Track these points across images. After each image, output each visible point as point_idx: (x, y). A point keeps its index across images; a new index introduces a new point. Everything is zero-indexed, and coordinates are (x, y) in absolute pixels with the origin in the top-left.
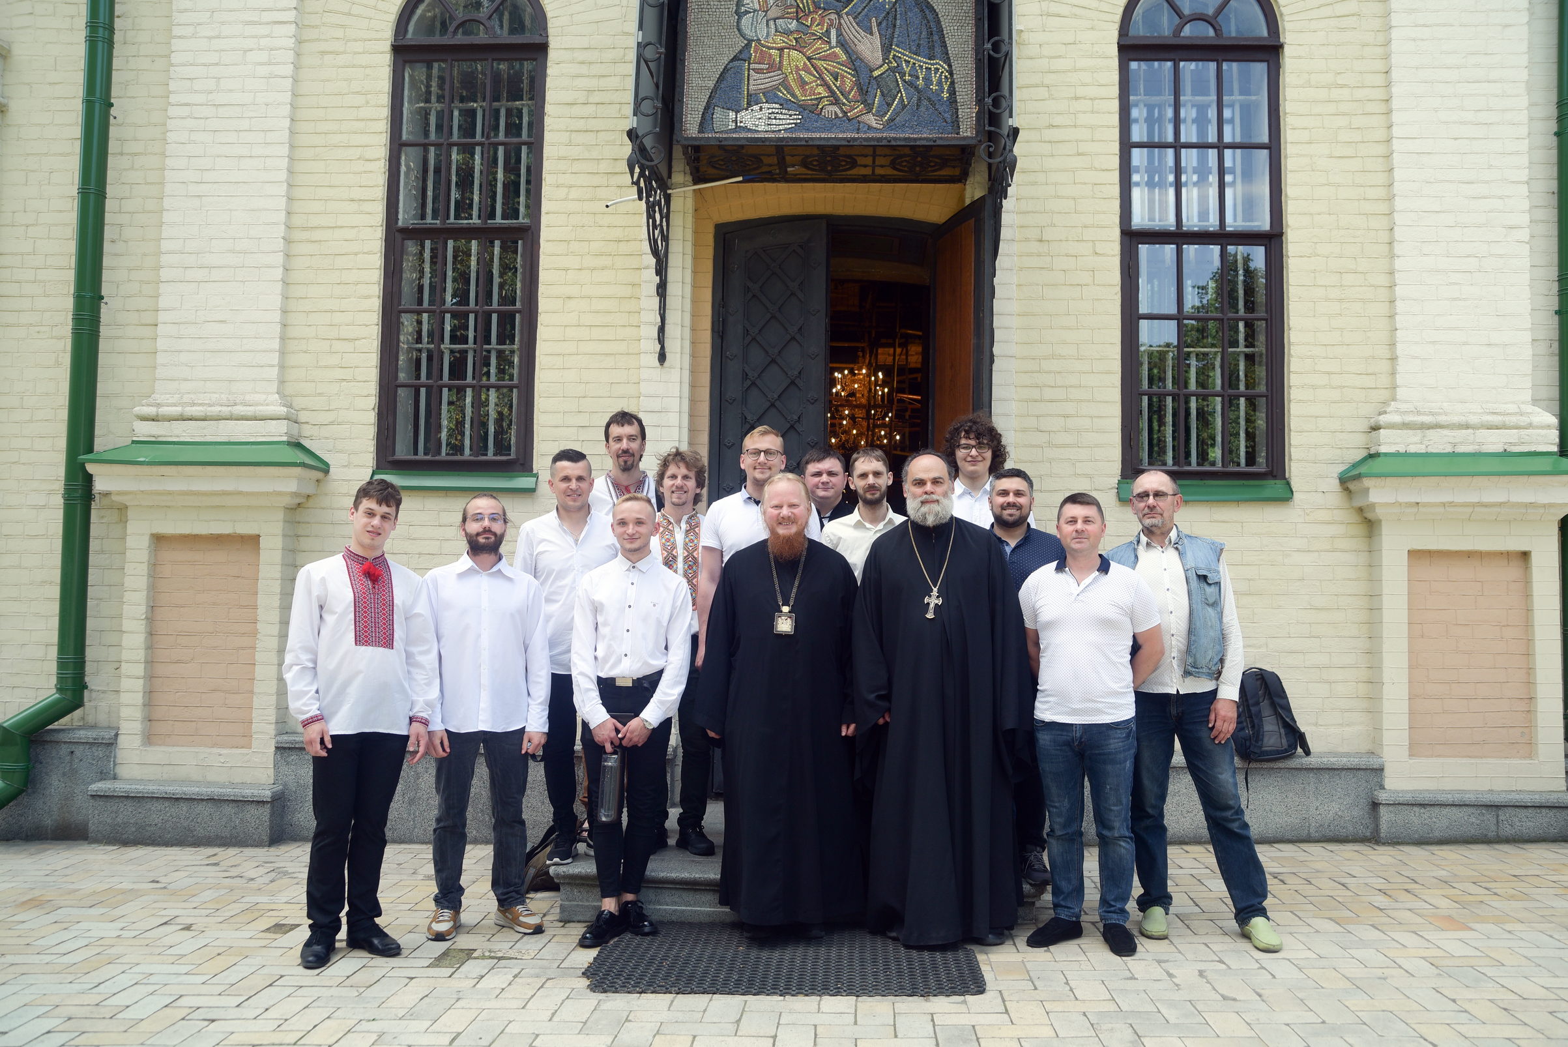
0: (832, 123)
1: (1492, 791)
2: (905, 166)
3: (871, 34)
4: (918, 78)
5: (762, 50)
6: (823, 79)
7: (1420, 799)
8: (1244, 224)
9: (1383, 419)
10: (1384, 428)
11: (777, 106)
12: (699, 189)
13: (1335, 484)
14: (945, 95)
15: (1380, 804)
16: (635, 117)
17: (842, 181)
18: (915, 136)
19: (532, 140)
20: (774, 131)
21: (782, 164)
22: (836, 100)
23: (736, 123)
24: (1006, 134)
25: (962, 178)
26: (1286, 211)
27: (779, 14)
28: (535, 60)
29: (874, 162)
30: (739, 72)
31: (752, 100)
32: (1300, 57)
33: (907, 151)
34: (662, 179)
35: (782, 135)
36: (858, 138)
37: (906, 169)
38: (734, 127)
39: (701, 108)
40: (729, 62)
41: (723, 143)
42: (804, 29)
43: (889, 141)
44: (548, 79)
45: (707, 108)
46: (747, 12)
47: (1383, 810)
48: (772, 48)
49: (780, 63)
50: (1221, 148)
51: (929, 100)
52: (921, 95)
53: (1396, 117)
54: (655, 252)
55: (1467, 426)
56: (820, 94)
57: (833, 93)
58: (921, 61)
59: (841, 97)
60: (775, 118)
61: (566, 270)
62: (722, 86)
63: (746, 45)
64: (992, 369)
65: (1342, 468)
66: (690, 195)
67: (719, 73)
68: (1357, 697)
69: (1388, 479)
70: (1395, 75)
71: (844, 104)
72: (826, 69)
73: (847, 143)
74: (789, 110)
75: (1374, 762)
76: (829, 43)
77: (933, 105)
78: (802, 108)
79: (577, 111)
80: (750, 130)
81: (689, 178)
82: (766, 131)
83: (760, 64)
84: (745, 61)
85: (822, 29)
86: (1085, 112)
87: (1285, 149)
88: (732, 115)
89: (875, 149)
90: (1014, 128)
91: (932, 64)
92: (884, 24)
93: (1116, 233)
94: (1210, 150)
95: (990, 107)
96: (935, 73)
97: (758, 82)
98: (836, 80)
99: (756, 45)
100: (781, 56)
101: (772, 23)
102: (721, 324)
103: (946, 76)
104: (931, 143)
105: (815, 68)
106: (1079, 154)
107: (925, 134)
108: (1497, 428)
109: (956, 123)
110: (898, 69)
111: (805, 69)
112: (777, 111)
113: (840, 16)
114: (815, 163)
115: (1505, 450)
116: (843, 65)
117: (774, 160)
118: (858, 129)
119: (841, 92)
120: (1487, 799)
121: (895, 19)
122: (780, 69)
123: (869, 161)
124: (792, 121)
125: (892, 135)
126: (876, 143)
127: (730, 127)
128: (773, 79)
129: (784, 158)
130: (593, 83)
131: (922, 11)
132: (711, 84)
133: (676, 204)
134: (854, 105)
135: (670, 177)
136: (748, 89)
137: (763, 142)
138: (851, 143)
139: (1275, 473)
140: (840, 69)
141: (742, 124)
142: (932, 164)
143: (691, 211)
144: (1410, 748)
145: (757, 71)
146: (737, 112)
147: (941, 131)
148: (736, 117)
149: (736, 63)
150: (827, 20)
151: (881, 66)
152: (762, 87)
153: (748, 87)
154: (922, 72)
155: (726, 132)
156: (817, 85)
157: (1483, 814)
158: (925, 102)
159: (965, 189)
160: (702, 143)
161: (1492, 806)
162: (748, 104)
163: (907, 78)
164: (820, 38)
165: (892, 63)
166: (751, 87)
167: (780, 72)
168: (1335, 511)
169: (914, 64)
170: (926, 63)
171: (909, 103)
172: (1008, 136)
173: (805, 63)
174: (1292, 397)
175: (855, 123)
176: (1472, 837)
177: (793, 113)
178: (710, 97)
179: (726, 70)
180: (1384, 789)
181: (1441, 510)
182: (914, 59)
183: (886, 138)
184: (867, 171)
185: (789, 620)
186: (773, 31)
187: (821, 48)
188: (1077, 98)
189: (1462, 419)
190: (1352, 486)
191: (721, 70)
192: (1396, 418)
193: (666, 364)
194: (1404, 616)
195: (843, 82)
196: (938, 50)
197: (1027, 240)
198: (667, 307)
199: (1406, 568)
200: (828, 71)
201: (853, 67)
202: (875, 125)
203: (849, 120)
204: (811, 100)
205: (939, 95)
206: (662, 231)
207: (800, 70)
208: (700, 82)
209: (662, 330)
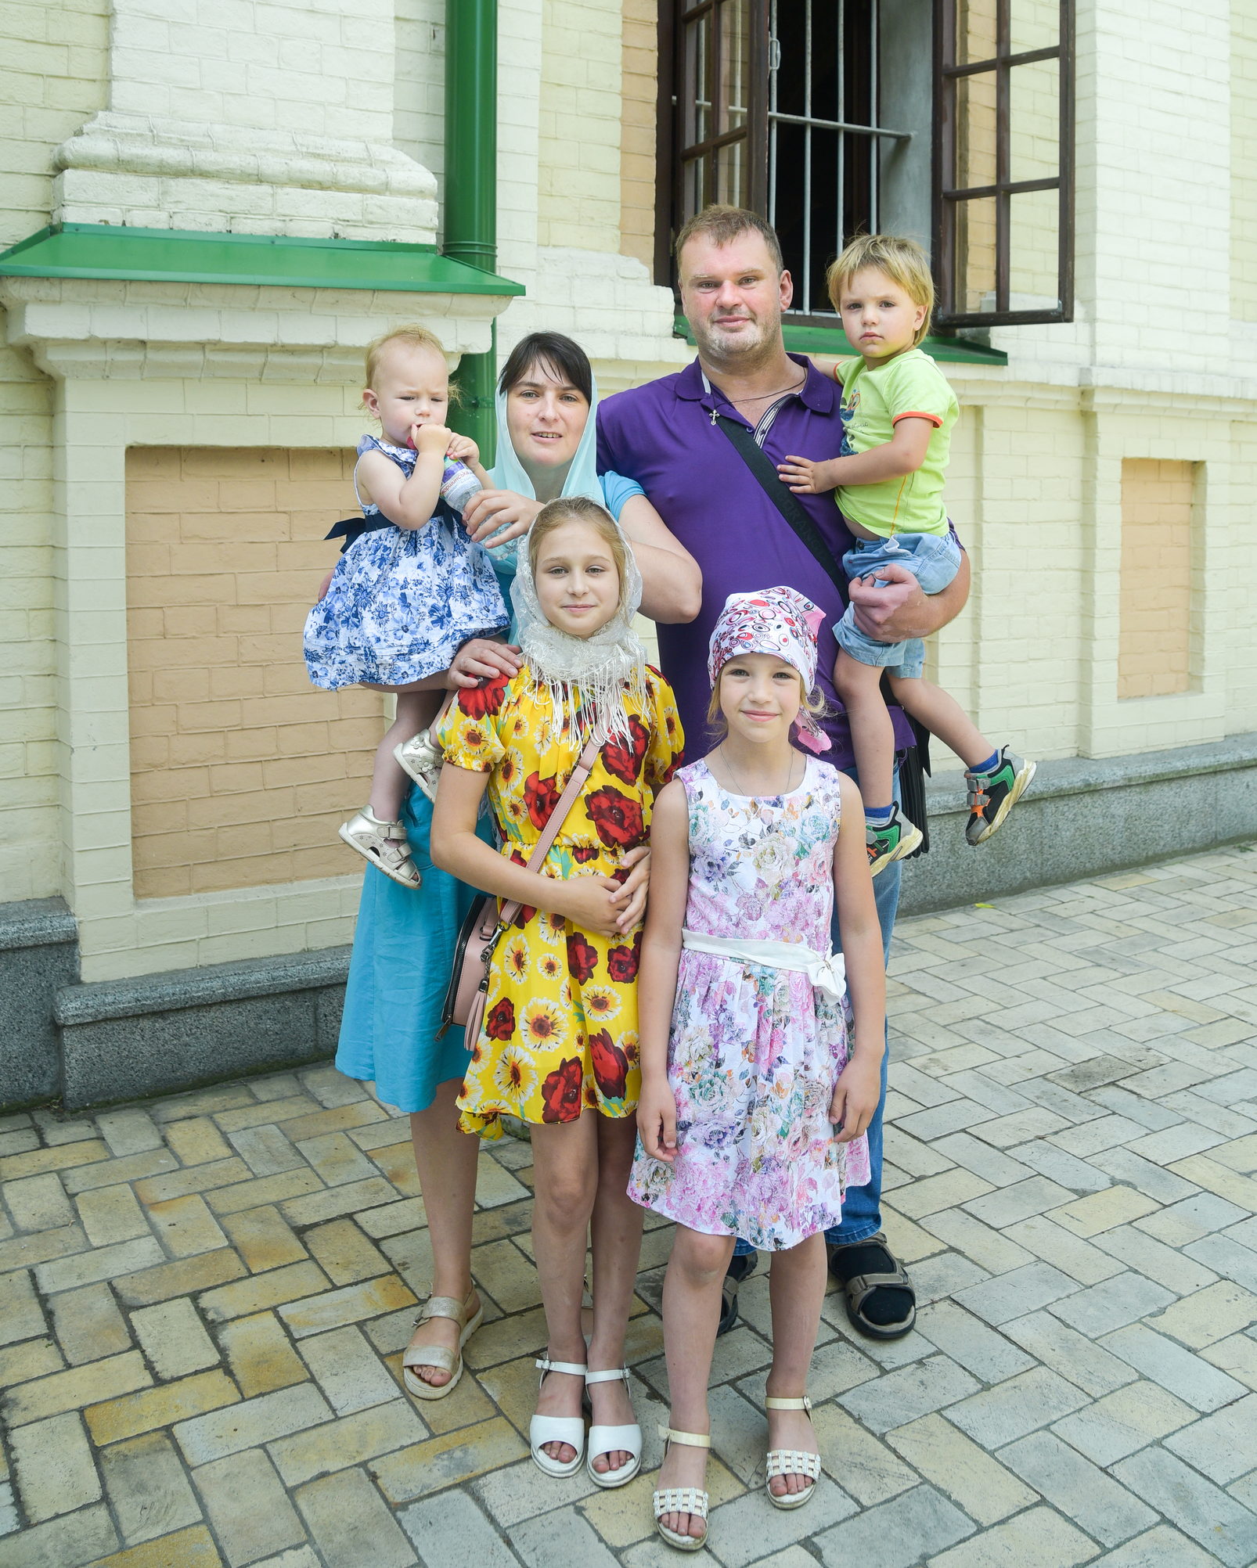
1: (309, 951)
7: (151, 998)
9: (75, 147)
10: (75, 167)
15: (64, 1026)
47: (69, 1039)
55: (259, 179)
68: (27, 776)
75: (54, 927)
108: (322, 186)
115: (336, 236)
120: (296, 974)
144: (135, 887)
157: (287, 1010)
161: (302, 991)
176: (264, 1061)
180: (79, 983)
189: (248, 163)
192: (102, 148)
194: (116, 596)
199: (121, 489)
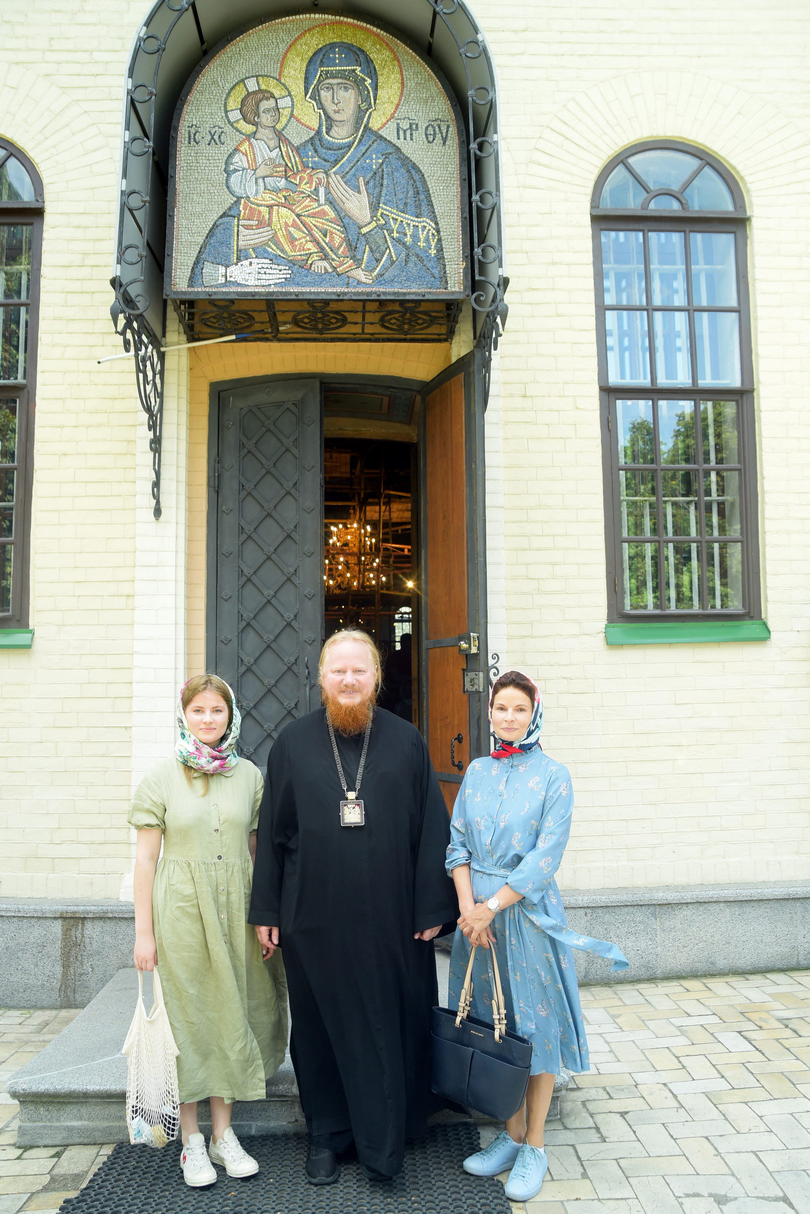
0: (321, 278)
2: (394, 324)
3: (359, 192)
4: (405, 235)
5: (251, 207)
6: (312, 235)
8: (713, 382)
11: (267, 261)
12: (194, 348)
14: (433, 252)
16: (119, 266)
17: (332, 340)
18: (404, 291)
19: (29, 301)
20: (263, 286)
21: (274, 323)
22: (325, 256)
23: (226, 278)
24: (496, 283)
25: (448, 336)
26: (757, 369)
27: (268, 173)
28: (31, 224)
29: (364, 319)
30: (228, 228)
31: (242, 255)
32: (766, 229)
33: (397, 307)
34: (155, 336)
35: (272, 289)
36: (348, 293)
37: (394, 327)
38: (223, 282)
39: (191, 264)
40: (219, 218)
41: (212, 297)
42: (293, 187)
43: (379, 296)
44: (44, 243)
45: (196, 263)
46: (236, 170)
48: (261, 205)
49: (269, 219)
50: (691, 312)
51: (417, 256)
52: (410, 252)
54: (148, 409)
56: (309, 249)
57: (322, 249)
58: (408, 219)
59: (330, 252)
60: (265, 273)
61: (62, 427)
62: (212, 241)
63: (235, 202)
64: (485, 520)
66: (185, 353)
67: (209, 229)
71: (333, 260)
72: (315, 226)
73: (337, 298)
74: (279, 265)
76: (318, 201)
77: (421, 260)
78: (292, 263)
79: (73, 273)
80: (239, 285)
81: (184, 338)
82: (256, 286)
83: (249, 220)
84: (234, 217)
85: (310, 187)
86: (562, 277)
87: (754, 312)
88: (222, 270)
89: (364, 304)
90: (504, 278)
91: (419, 222)
92: (371, 184)
93: (595, 389)
94: (677, 314)
95: (480, 257)
96: (423, 231)
97: (247, 238)
98: (325, 236)
99: (245, 202)
100: (270, 213)
101: (260, 181)
102: (216, 479)
103: (433, 234)
104: (420, 298)
105: (304, 225)
106: (558, 316)
107: (413, 289)
109: (444, 278)
110: (385, 227)
111: (294, 225)
112: (266, 266)
113: (328, 175)
114: (306, 320)
116: (332, 222)
117: (265, 317)
118: (348, 284)
119: (330, 248)
121: (382, 179)
122: (269, 225)
123: (358, 318)
124: (282, 276)
125: (381, 290)
126: (365, 297)
127: (220, 282)
128: (263, 235)
129: (275, 315)
131: (408, 171)
132: (201, 240)
133: (170, 362)
134: (343, 260)
135: (164, 335)
136: (238, 245)
137: (253, 296)
138: (341, 298)
139: (752, 615)
140: (329, 226)
141: (232, 279)
142: (420, 321)
143: (185, 369)
145: (247, 227)
146: (227, 266)
147: (429, 286)
148: (226, 272)
149: (225, 219)
150: (315, 179)
151: (369, 224)
152: (252, 242)
153: (238, 242)
154: (409, 230)
155: (216, 286)
156: (307, 241)
158: (414, 258)
159: (450, 348)
160: (192, 297)
162: (237, 259)
163: (395, 235)
164: (309, 196)
165: (379, 220)
166: (241, 243)
167: (269, 228)
169: (402, 221)
170: (414, 221)
171: (397, 259)
172: (499, 285)
173: (294, 220)
174: (767, 542)
175: (344, 277)
177: (283, 268)
178: (199, 252)
179: (215, 226)
182: (401, 217)
183: (375, 293)
184: (357, 329)
185: (357, 808)
186: (262, 188)
187: (310, 206)
188: (554, 264)
191: (211, 226)
193: (162, 518)
195: (332, 239)
196: (424, 208)
197: (511, 396)
198: (162, 462)
200: (317, 228)
201: (342, 224)
202: (364, 280)
203: (339, 275)
204: (301, 255)
205: (426, 251)
206: (155, 384)
207: (289, 226)
208: (189, 238)
209: (156, 484)
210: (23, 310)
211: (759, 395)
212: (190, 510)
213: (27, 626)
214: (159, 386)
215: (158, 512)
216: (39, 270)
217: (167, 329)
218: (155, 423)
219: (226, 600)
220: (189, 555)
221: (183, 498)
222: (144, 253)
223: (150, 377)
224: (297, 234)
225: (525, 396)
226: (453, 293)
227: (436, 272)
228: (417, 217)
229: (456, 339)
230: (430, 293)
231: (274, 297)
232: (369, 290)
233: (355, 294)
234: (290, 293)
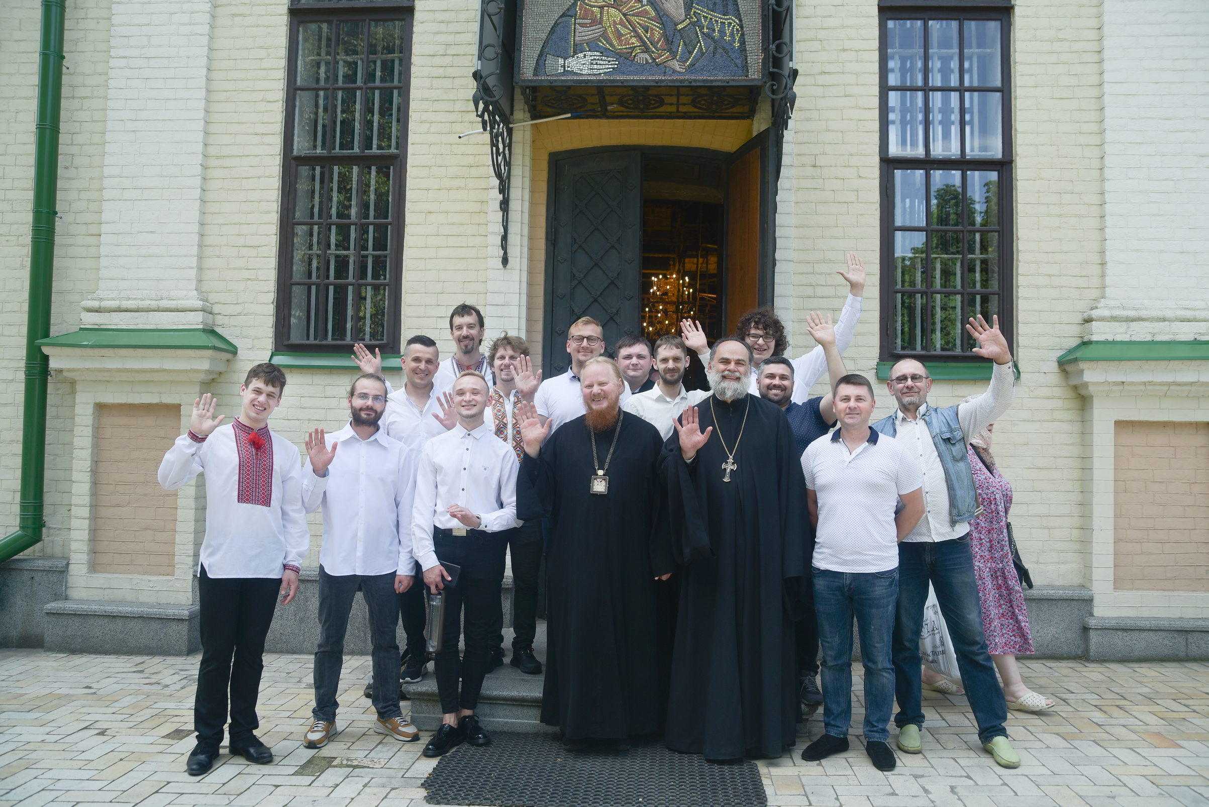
0: (643, 68)
1: (1182, 618)
2: (703, 105)
4: (714, 30)
5: (586, 8)
6: (636, 32)
7: (1123, 624)
8: (980, 153)
9: (1095, 314)
10: (1096, 321)
11: (598, 54)
12: (536, 124)
13: (1054, 366)
14: (737, 45)
15: (1090, 628)
16: (480, 61)
17: (652, 117)
18: (712, 78)
19: (401, 85)
20: (595, 75)
21: (603, 103)
22: (647, 49)
23: (565, 68)
24: (787, 75)
25: (750, 115)
26: (1016, 143)
28: (404, 20)
29: (678, 101)
30: (567, 26)
31: (578, 49)
32: (1028, 17)
33: (705, 92)
34: (505, 115)
35: (602, 77)
36: (665, 80)
37: (704, 107)
38: (562, 71)
39: (536, 56)
40: (559, 18)
41: (553, 84)
43: (690, 83)
44: (414, 36)
45: (540, 56)
47: (1092, 634)
48: (594, 6)
49: (600, 18)
50: (962, 91)
51: (724, 48)
52: (718, 45)
53: (1107, 65)
54: (499, 175)
55: (1164, 320)
56: (633, 43)
57: (644, 43)
58: (717, 17)
59: (651, 46)
60: (597, 64)
61: (428, 190)
62: (553, 37)
63: (573, 4)
64: (774, 271)
65: (1060, 353)
66: (528, 128)
67: (551, 27)
68: (1071, 540)
69: (1100, 363)
70: (1106, 30)
71: (653, 52)
72: (638, 23)
73: (655, 84)
74: (608, 57)
75: (1085, 594)
76: (641, 2)
77: (727, 52)
78: (618, 55)
79: (437, 61)
80: (576, 74)
81: (528, 115)
82: (589, 75)
83: (584, 19)
84: (572, 17)
86: (851, 62)
87: (1015, 91)
88: (561, 61)
89: (678, 89)
90: (794, 70)
91: (726, 19)
93: (876, 160)
94: (953, 93)
95: (774, 52)
96: (729, 27)
97: (583, 34)
98: (647, 32)
99: (581, 4)
100: (601, 13)
102: (553, 234)
103: (737, 29)
104: (725, 84)
105: (629, 23)
106: (846, 96)
107: (719, 77)
108: (1189, 321)
109: (745, 68)
110: (698, 23)
111: (621, 23)
112: (598, 57)
114: (630, 102)
115: (1196, 339)
116: (653, 20)
117: (596, 99)
118: (665, 73)
119: (650, 42)
120: (1178, 625)
122: (601, 23)
123: (674, 100)
124: (610, 66)
125: (693, 78)
126: (679, 84)
127: (559, 71)
128: (596, 31)
129: (604, 98)
130: (450, 39)
132: (544, 36)
133: (517, 136)
134: (661, 53)
135: (512, 114)
136: (574, 40)
137: (587, 83)
138: (659, 84)
140: (650, 23)
141: (569, 69)
142: (726, 103)
143: (529, 142)
144: (1115, 583)
145: (582, 25)
146: (565, 59)
147: (733, 74)
148: (565, 63)
149: (564, 19)
151: (684, 21)
152: (586, 38)
153: (574, 38)
154: (717, 26)
155: (556, 75)
156: (631, 37)
157: (1175, 638)
158: (720, 51)
159: (752, 124)
160: (536, 84)
161: (1182, 631)
162: (574, 52)
163: (705, 30)
165: (692, 18)
166: (577, 38)
167: (600, 26)
168: (1055, 389)
169: (711, 19)
170: (721, 18)
171: (706, 52)
172: (789, 76)
173: (621, 19)
174: (1020, 295)
175: (661, 67)
176: (1165, 656)
177: (611, 59)
178: (543, 46)
179: (556, 24)
180: (1093, 616)
181: (1143, 388)
182: (711, 15)
183: (687, 80)
184: (673, 109)
185: (603, 482)
187: (635, 6)
188: (844, 50)
189: (1160, 314)
190: (1068, 368)
191: (552, 24)
192: (1106, 313)
193: (508, 266)
194: (1110, 475)
195: (652, 34)
196: (731, 7)
197: (803, 166)
198: (509, 220)
199: (1113, 436)
200: (640, 25)
201: (661, 22)
202: (678, 69)
203: (657, 65)
204: (626, 48)
205: (731, 45)
206: (505, 157)
207: (617, 24)
208: (535, 34)
209: (505, 238)
210: (395, 92)
211: (1016, 166)
212: (531, 260)
213: (399, 352)
214: (507, 156)
215: (505, 261)
216: (410, 58)
217: (515, 108)
218: (504, 188)
219: (560, 335)
220: (530, 297)
221: (525, 250)
222: (500, 51)
223: (501, 150)
224: (623, 31)
225: (815, 166)
226: (753, 80)
227: (738, 62)
228: (724, 15)
229: (757, 117)
230: (733, 80)
231: (604, 84)
232: (682, 78)
233: (670, 81)
234: (617, 81)
